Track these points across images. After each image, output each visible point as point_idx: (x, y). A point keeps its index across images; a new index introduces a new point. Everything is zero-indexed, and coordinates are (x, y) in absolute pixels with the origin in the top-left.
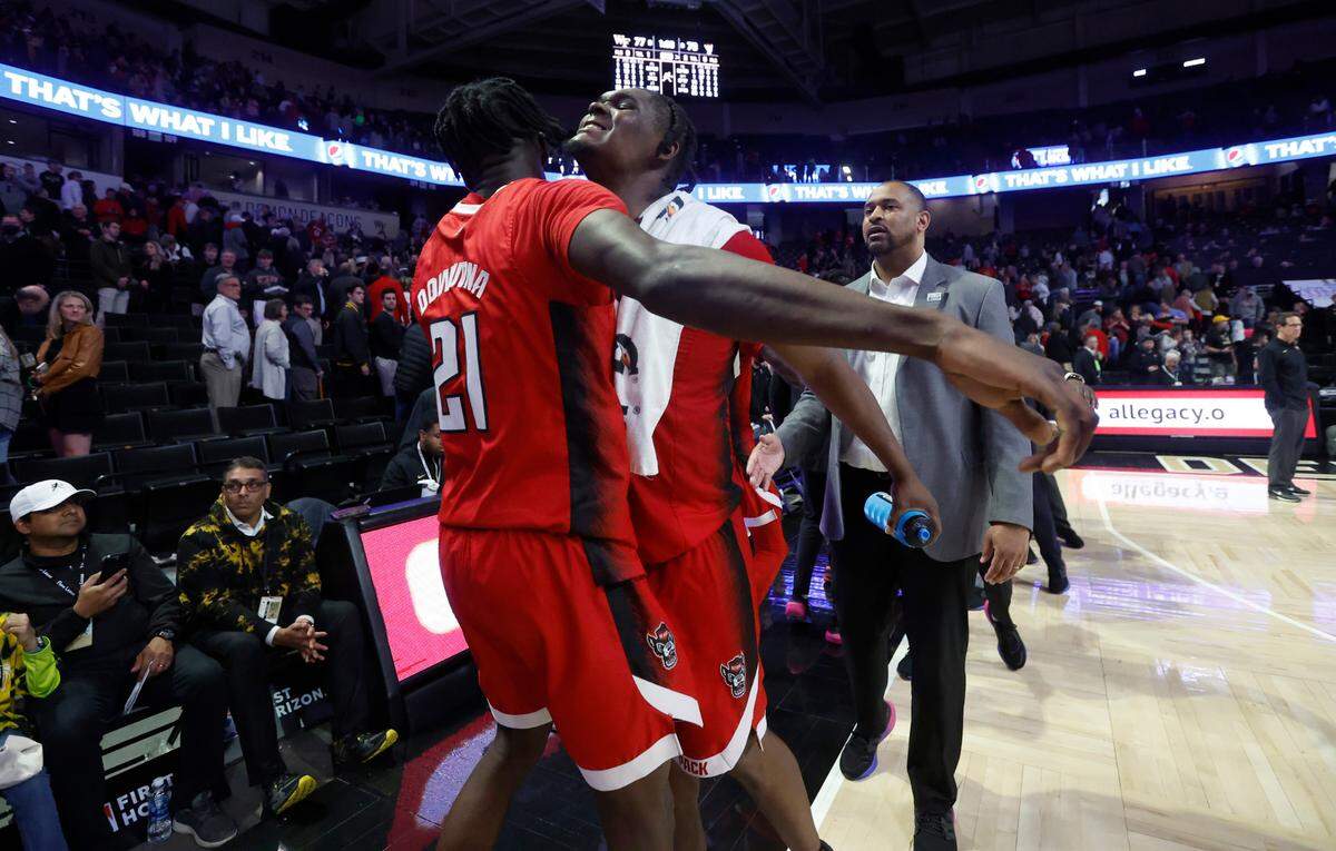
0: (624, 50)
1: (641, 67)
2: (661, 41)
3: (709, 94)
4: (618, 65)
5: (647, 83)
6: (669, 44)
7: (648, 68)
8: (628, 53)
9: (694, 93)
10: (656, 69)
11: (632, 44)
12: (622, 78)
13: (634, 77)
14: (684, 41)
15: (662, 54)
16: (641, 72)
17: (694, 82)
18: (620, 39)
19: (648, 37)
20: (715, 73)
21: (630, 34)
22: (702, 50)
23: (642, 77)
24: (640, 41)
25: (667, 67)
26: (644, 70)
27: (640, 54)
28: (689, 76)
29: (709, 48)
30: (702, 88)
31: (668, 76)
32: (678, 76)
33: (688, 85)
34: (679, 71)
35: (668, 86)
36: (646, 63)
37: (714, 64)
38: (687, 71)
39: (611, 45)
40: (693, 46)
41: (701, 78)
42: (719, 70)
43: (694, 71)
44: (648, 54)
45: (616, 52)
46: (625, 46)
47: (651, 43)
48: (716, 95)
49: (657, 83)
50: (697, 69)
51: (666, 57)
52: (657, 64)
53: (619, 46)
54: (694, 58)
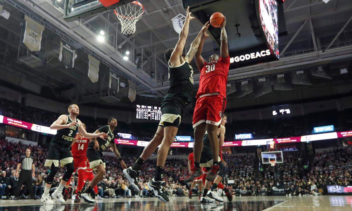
0: (139, 109)
1: (143, 113)
2: (148, 107)
4: (137, 112)
5: (144, 117)
6: (150, 107)
7: (145, 113)
8: (140, 109)
9: (156, 119)
10: (146, 113)
11: (141, 107)
12: (138, 115)
13: (141, 115)
14: (154, 106)
16: (143, 114)
17: (156, 116)
18: (138, 106)
21: (141, 105)
22: (158, 109)
23: (143, 115)
24: (143, 106)
25: (149, 113)
26: (144, 113)
27: (143, 110)
28: (155, 115)
30: (158, 118)
31: (149, 115)
32: (152, 115)
33: (154, 117)
34: (152, 114)
35: (149, 117)
36: (144, 112)
38: (154, 114)
39: (136, 108)
40: (156, 108)
43: (156, 114)
44: (145, 110)
46: (139, 108)
47: (145, 107)
49: (147, 117)
50: (157, 114)
51: (149, 110)
52: (147, 112)
53: (138, 108)
54: (156, 111)
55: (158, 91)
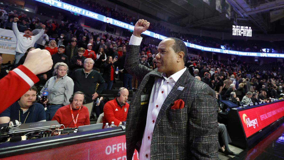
1: (237, 31)
2: (241, 27)
3: (250, 36)
4: (233, 31)
5: (238, 34)
6: (242, 27)
7: (239, 31)
9: (247, 36)
11: (236, 27)
12: (234, 33)
13: (236, 33)
14: (245, 26)
15: (241, 29)
16: (237, 32)
18: (234, 26)
19: (239, 26)
20: (251, 32)
21: (236, 25)
25: (242, 31)
27: (237, 29)
29: (250, 28)
30: (249, 35)
31: (242, 33)
33: (246, 34)
34: (244, 32)
36: (238, 30)
37: (251, 31)
38: (246, 32)
39: (232, 27)
40: (247, 27)
41: (248, 33)
42: (252, 32)
43: (247, 32)
44: (239, 29)
45: (233, 28)
47: (239, 27)
48: (251, 36)
49: (240, 34)
51: (242, 29)
53: (234, 28)
54: (247, 30)
55: (250, 16)
